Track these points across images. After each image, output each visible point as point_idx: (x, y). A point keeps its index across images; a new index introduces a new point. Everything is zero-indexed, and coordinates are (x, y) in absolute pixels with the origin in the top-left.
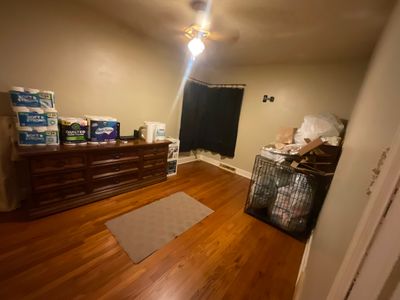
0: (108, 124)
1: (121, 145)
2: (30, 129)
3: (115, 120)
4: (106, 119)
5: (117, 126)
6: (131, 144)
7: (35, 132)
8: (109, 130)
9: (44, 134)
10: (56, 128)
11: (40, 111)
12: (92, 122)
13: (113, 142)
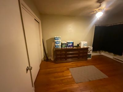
0: (71, 43)
1: (74, 48)
2: (57, 44)
3: (72, 42)
4: (70, 41)
5: (73, 43)
6: (76, 48)
7: (57, 45)
8: (71, 44)
9: (59, 45)
10: (61, 44)
11: (58, 41)
12: (67, 42)
13: (72, 47)
